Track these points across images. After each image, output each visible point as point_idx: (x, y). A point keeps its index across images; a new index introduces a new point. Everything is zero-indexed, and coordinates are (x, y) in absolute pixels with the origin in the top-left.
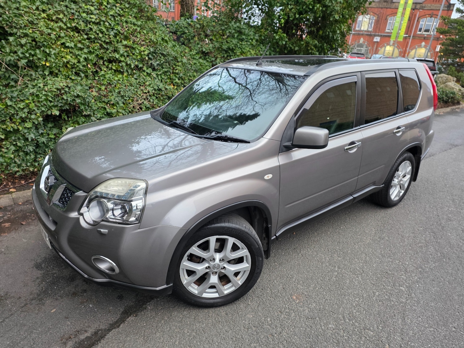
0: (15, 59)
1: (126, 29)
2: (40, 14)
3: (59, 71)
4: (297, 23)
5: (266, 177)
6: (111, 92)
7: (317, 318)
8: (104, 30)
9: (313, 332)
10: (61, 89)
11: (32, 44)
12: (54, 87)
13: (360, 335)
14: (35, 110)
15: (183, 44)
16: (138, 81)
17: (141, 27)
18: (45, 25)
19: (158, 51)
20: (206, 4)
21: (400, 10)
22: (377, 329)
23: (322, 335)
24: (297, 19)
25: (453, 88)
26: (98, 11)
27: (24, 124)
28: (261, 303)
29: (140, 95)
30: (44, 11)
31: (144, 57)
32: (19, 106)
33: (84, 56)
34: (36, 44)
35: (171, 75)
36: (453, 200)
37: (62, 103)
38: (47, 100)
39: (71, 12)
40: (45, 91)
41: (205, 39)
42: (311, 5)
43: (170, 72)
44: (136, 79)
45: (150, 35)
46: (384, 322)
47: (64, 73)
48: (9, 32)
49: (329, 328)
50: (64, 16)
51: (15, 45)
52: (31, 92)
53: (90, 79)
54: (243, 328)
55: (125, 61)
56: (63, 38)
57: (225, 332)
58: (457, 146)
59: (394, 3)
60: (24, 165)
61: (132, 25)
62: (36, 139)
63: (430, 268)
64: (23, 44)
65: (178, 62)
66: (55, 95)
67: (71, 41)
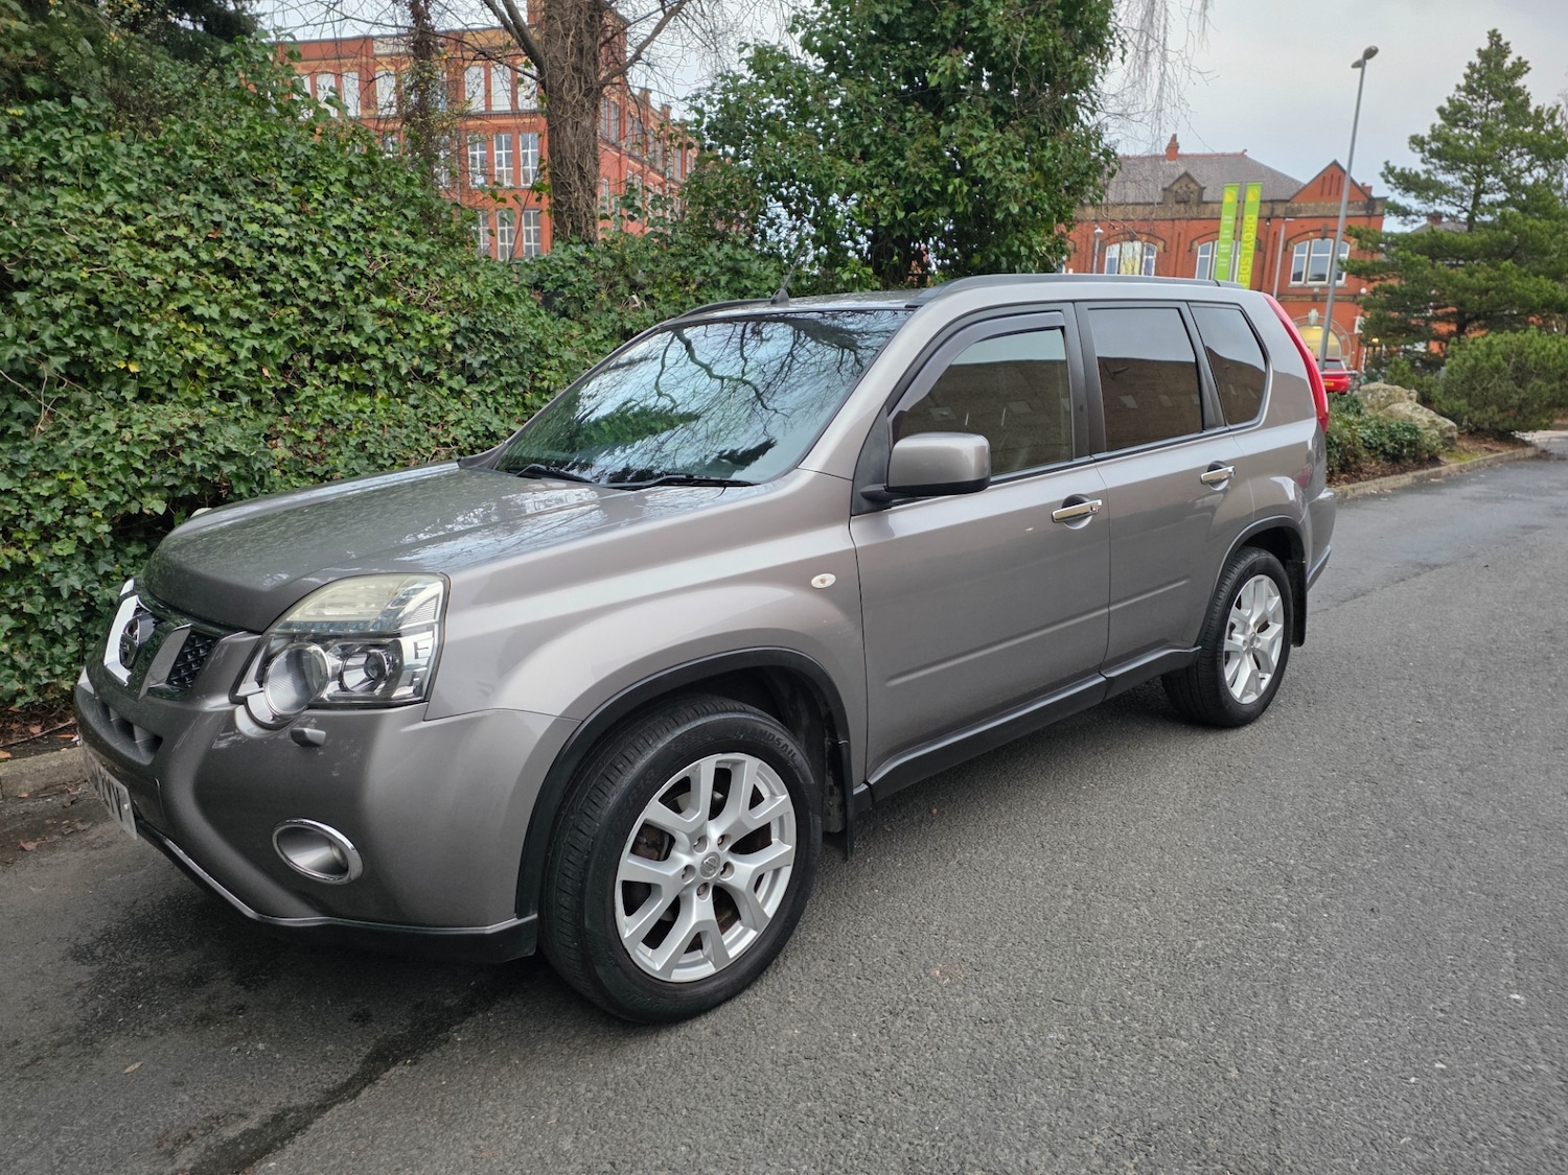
0: (29, 355)
1: (384, 266)
2: (115, 227)
3: (171, 389)
4: (902, 235)
5: (816, 582)
6: (335, 444)
7: (1011, 1020)
8: (315, 267)
9: (997, 1056)
10: (173, 435)
11: (87, 310)
12: (154, 428)
13: (1148, 1051)
14: (87, 503)
15: (564, 314)
16: (420, 412)
17: (428, 259)
18: (132, 255)
19: (484, 325)
20: (629, 201)
21: (1227, 220)
22: (1200, 1033)
23: (1025, 1061)
24: (901, 224)
25: (1411, 419)
26: (295, 218)
27: (50, 547)
28: (829, 996)
29: (427, 449)
30: (127, 219)
31: (439, 342)
32: (37, 490)
33: (249, 343)
34: (99, 313)
35: (528, 395)
36: (1430, 698)
37: (175, 475)
38: (127, 468)
39: (213, 222)
40: (124, 443)
41: (631, 294)
42: (938, 181)
43: (525, 387)
44: (415, 407)
45: (457, 280)
46: (1222, 1014)
47: (188, 394)
48: (15, 280)
49: (1049, 1042)
50: (192, 231)
51: (34, 315)
52: (76, 447)
53: (268, 412)
54: (771, 1066)
55: (380, 355)
56: (186, 291)
57: (710, 1080)
58: (1436, 566)
59: (1206, 203)
60: (42, 672)
61: (402, 255)
62: (85, 592)
63: (1363, 870)
64: (58, 310)
65: (548, 357)
66: (154, 452)
67: (209, 302)
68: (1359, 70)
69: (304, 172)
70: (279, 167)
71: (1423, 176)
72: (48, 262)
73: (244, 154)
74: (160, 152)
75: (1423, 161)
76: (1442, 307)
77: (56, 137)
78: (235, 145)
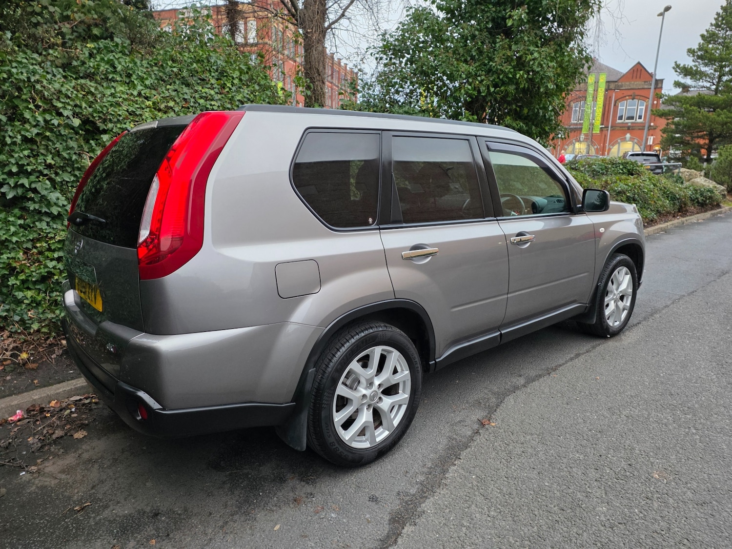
2: (143, 102)
21: (590, 91)
25: (706, 185)
26: (220, 96)
30: (147, 98)
39: (184, 98)
48: (101, 129)
68: (662, 17)
69: (222, 74)
70: (210, 71)
71: (694, 68)
72: (115, 120)
73: (195, 65)
74: (156, 64)
75: (693, 61)
76: (700, 132)
77: (111, 58)
78: (189, 60)
